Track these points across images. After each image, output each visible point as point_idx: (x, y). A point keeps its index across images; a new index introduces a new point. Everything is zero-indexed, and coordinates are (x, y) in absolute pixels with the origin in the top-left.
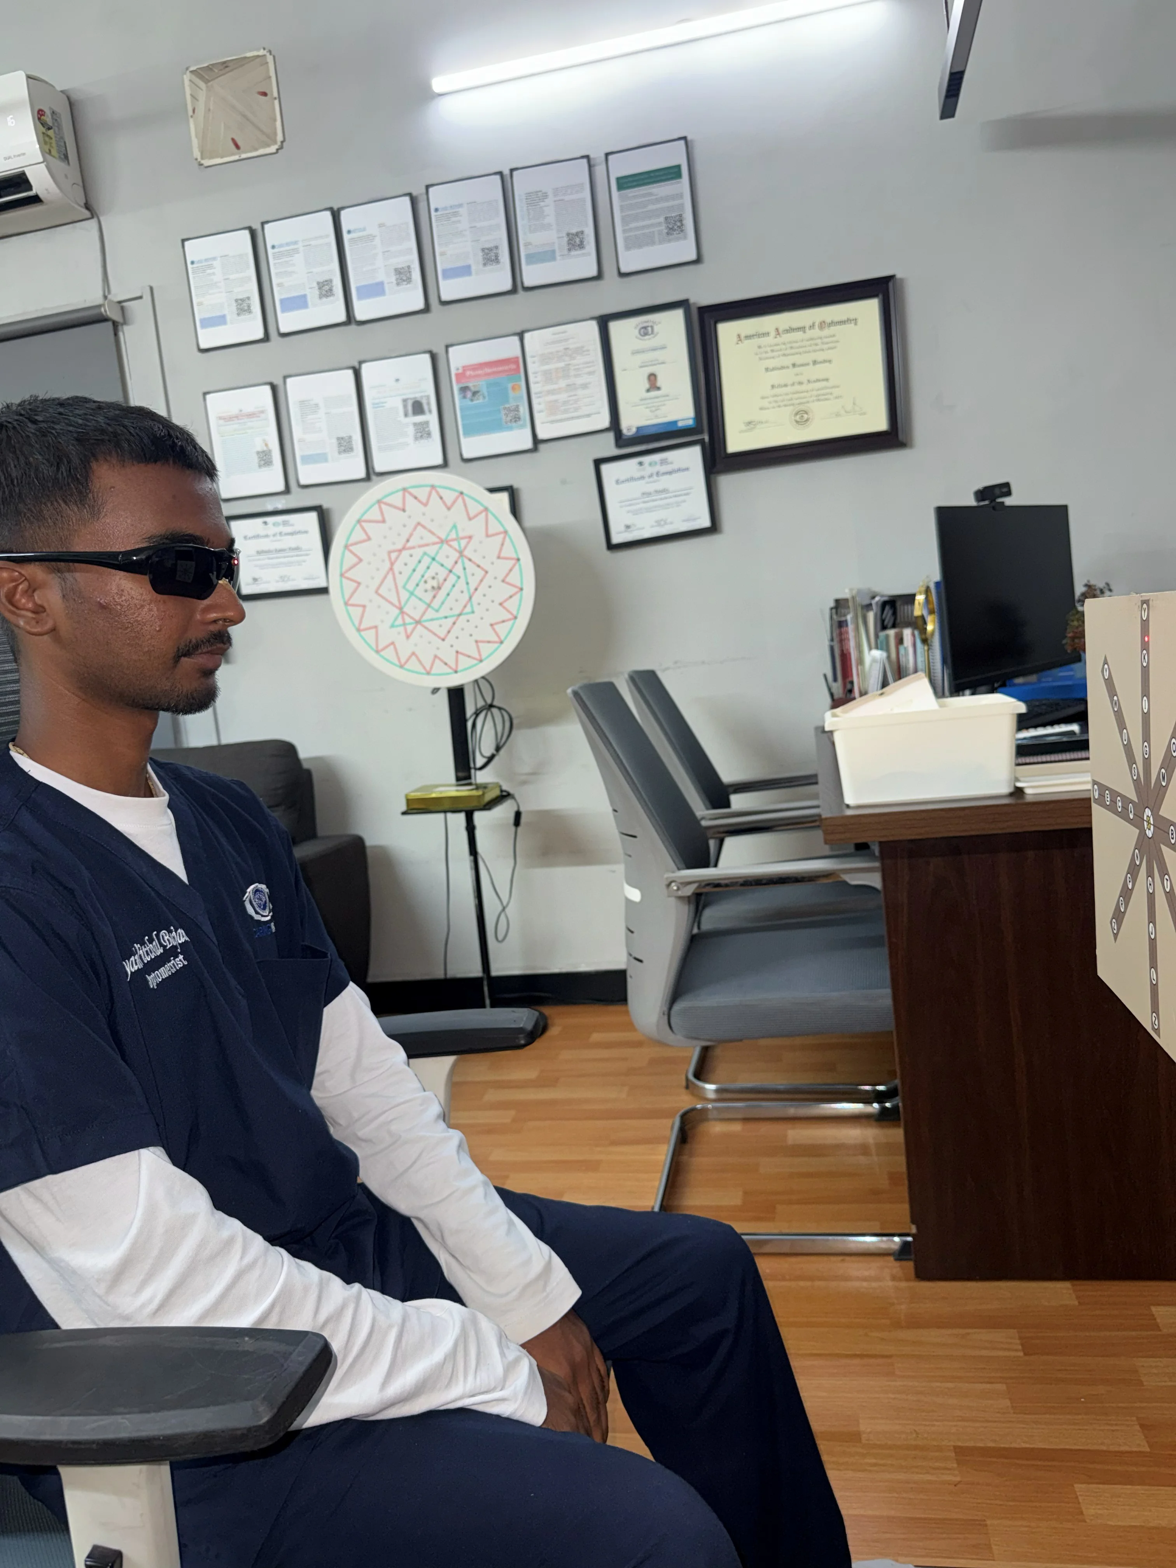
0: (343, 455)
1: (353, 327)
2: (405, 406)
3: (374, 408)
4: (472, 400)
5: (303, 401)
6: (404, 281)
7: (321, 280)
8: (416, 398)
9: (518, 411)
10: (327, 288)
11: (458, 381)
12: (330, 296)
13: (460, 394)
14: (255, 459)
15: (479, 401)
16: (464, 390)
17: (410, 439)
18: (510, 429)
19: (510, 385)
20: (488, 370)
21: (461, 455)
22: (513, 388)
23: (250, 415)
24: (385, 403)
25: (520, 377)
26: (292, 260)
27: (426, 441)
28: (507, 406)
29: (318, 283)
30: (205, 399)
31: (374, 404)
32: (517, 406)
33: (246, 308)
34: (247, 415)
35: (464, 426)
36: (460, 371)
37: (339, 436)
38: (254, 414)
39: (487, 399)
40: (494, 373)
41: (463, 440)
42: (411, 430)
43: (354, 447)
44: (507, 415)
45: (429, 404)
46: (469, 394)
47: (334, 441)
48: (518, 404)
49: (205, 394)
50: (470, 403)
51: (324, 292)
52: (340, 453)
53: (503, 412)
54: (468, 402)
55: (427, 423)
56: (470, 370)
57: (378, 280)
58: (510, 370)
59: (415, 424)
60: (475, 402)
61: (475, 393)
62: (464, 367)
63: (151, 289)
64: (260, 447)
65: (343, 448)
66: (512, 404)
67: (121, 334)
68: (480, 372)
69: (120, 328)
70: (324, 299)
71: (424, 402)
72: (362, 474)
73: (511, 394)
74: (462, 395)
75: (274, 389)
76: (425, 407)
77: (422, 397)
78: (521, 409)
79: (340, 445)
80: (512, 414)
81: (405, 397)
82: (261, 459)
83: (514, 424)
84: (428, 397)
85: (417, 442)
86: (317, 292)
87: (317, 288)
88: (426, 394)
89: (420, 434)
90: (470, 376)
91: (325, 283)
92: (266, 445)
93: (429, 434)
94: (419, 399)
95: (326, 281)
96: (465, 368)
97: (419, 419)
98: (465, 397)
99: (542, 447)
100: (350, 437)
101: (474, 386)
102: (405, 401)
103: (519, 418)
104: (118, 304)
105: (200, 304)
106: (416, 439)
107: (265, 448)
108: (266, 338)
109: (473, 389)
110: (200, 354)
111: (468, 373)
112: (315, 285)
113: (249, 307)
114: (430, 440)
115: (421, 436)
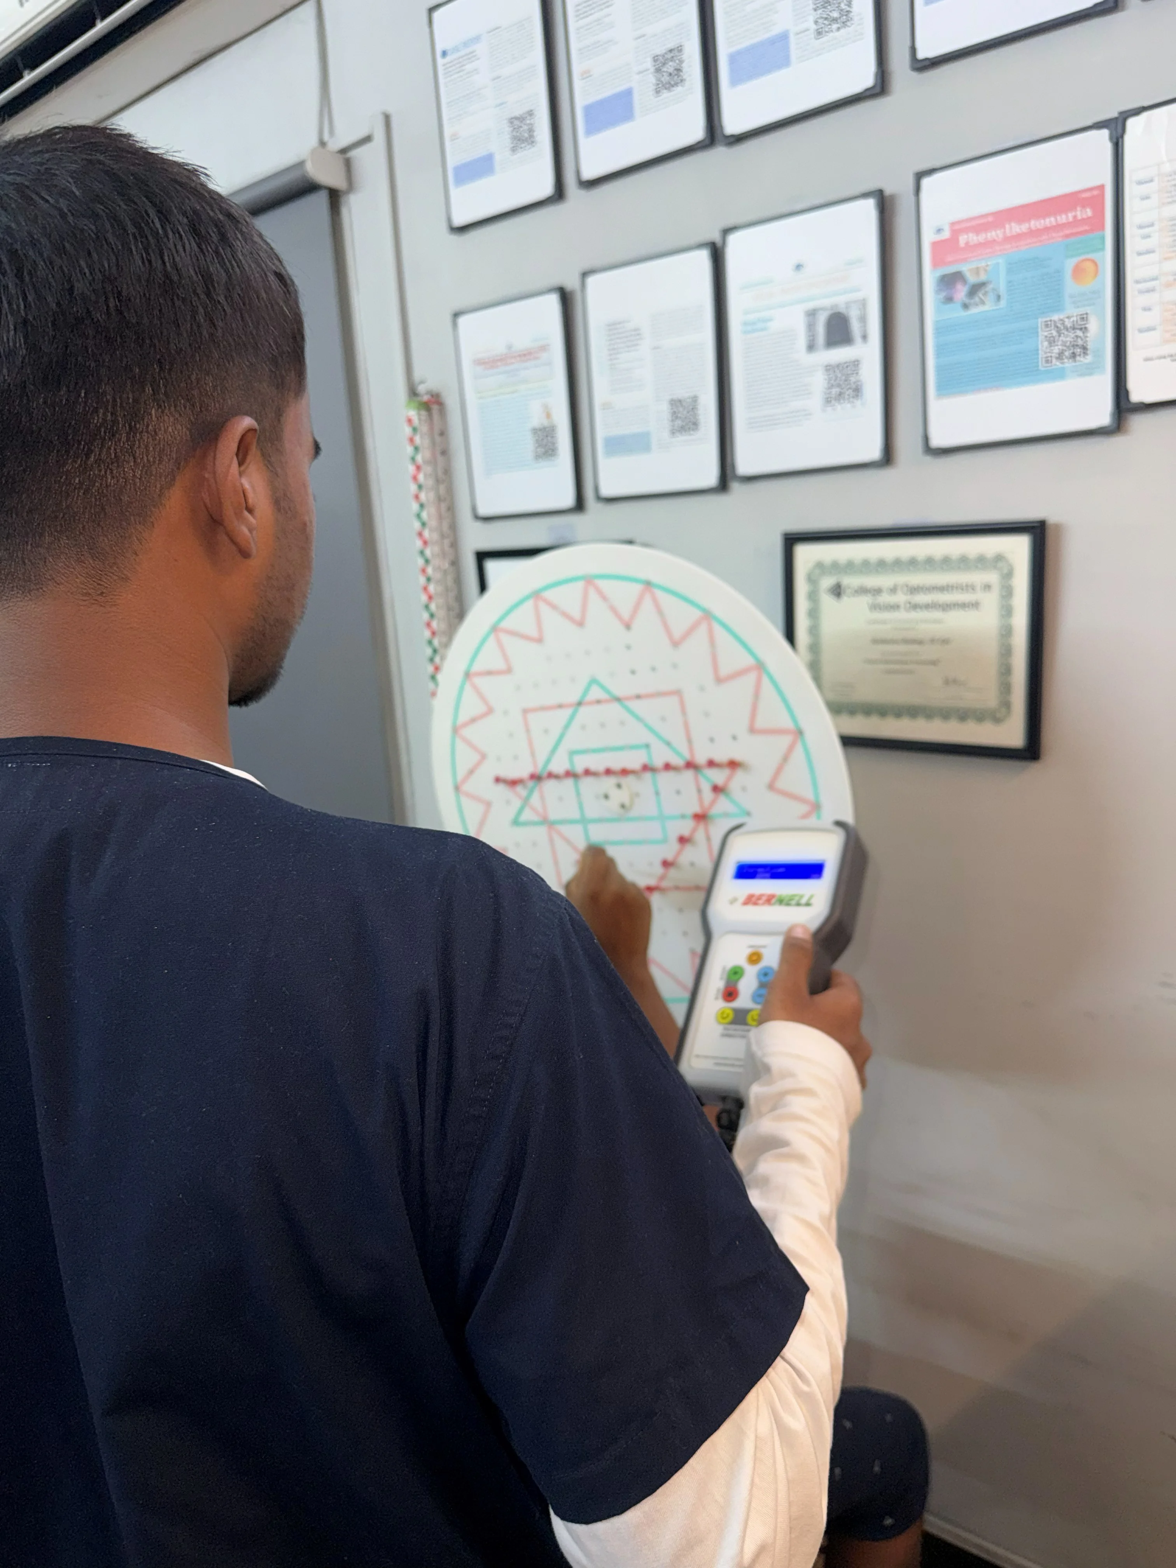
0: (681, 438)
1: (720, 152)
2: (811, 327)
3: (746, 332)
4: (966, 306)
5: (614, 324)
6: (835, 20)
7: (660, 50)
8: (836, 306)
9: (1084, 329)
10: (670, 67)
11: (937, 262)
12: (676, 84)
13: (938, 291)
14: (529, 444)
15: (985, 307)
16: (949, 281)
17: (815, 401)
18: (1060, 375)
19: (1070, 264)
20: (1015, 228)
21: (926, 439)
22: (1078, 271)
23: (525, 355)
24: (770, 320)
25: (1103, 239)
26: (609, 15)
27: (849, 405)
28: (1055, 317)
29: (655, 59)
30: (455, 325)
31: (745, 324)
32: (1084, 318)
33: (526, 135)
34: (520, 356)
35: (939, 369)
36: (946, 234)
37: (675, 397)
38: (530, 353)
39: (1003, 303)
40: (1033, 233)
41: (935, 406)
42: (819, 382)
43: (702, 419)
44: (1052, 342)
45: (863, 319)
46: (961, 292)
47: (665, 407)
48: (1088, 309)
49: (456, 315)
50: (963, 313)
51: (666, 78)
52: (673, 432)
53: (1043, 333)
54: (955, 313)
55: (855, 364)
56: (966, 230)
57: (776, 30)
58: (1076, 222)
59: (829, 368)
60: (974, 311)
61: (975, 289)
62: (953, 224)
63: (387, 118)
64: (537, 420)
65: (679, 423)
66: (1070, 312)
67: (344, 211)
68: (995, 234)
69: (343, 200)
70: (665, 94)
71: (854, 315)
72: (711, 478)
73: (1071, 286)
74: (943, 295)
75: (566, 299)
76: (855, 327)
77: (848, 304)
78: (1093, 326)
79: (675, 416)
80: (1068, 337)
81: (811, 305)
82: (539, 443)
83: (1068, 364)
84: (863, 304)
85: (829, 409)
86: (652, 79)
87: (652, 69)
88: (859, 295)
89: (838, 390)
90: (969, 247)
91: (669, 56)
92: (548, 416)
93: (857, 391)
94: (842, 309)
95: (671, 51)
96: (958, 229)
97: (840, 354)
98: (949, 300)
99: (1138, 422)
100: (695, 399)
101: (977, 271)
102: (812, 314)
103: (1085, 349)
104: (339, 155)
105: (455, 137)
106: (828, 401)
107: (546, 423)
108: (559, 193)
109: (972, 279)
110: (455, 238)
111: (963, 239)
112: (649, 64)
113: (531, 131)
114: (858, 403)
115: (840, 394)
